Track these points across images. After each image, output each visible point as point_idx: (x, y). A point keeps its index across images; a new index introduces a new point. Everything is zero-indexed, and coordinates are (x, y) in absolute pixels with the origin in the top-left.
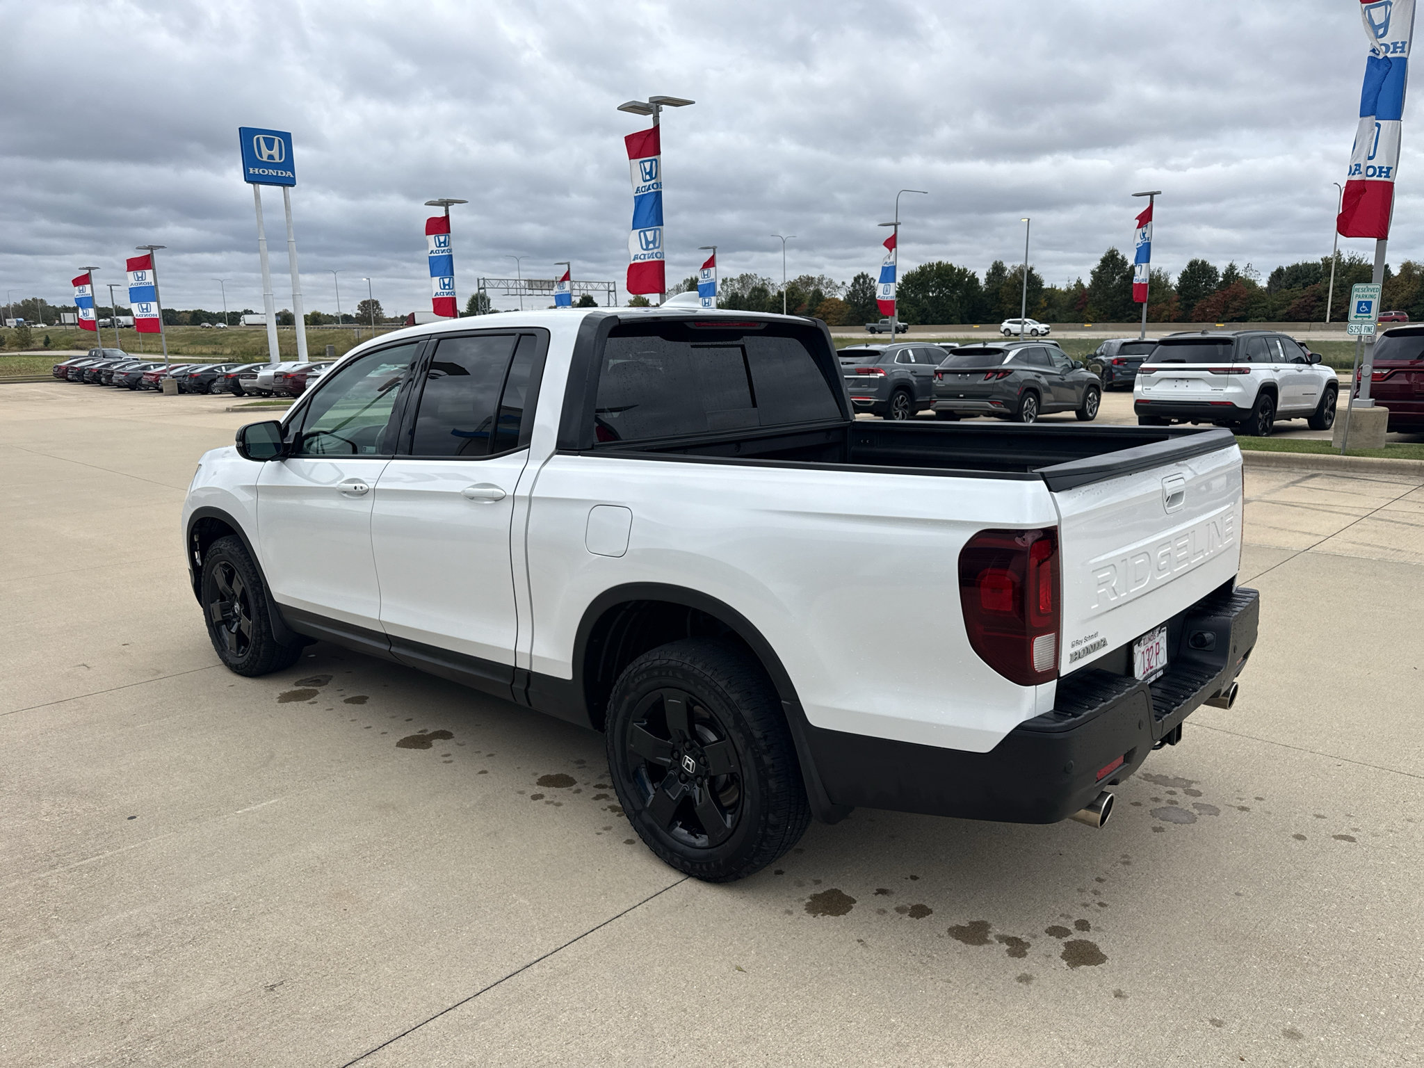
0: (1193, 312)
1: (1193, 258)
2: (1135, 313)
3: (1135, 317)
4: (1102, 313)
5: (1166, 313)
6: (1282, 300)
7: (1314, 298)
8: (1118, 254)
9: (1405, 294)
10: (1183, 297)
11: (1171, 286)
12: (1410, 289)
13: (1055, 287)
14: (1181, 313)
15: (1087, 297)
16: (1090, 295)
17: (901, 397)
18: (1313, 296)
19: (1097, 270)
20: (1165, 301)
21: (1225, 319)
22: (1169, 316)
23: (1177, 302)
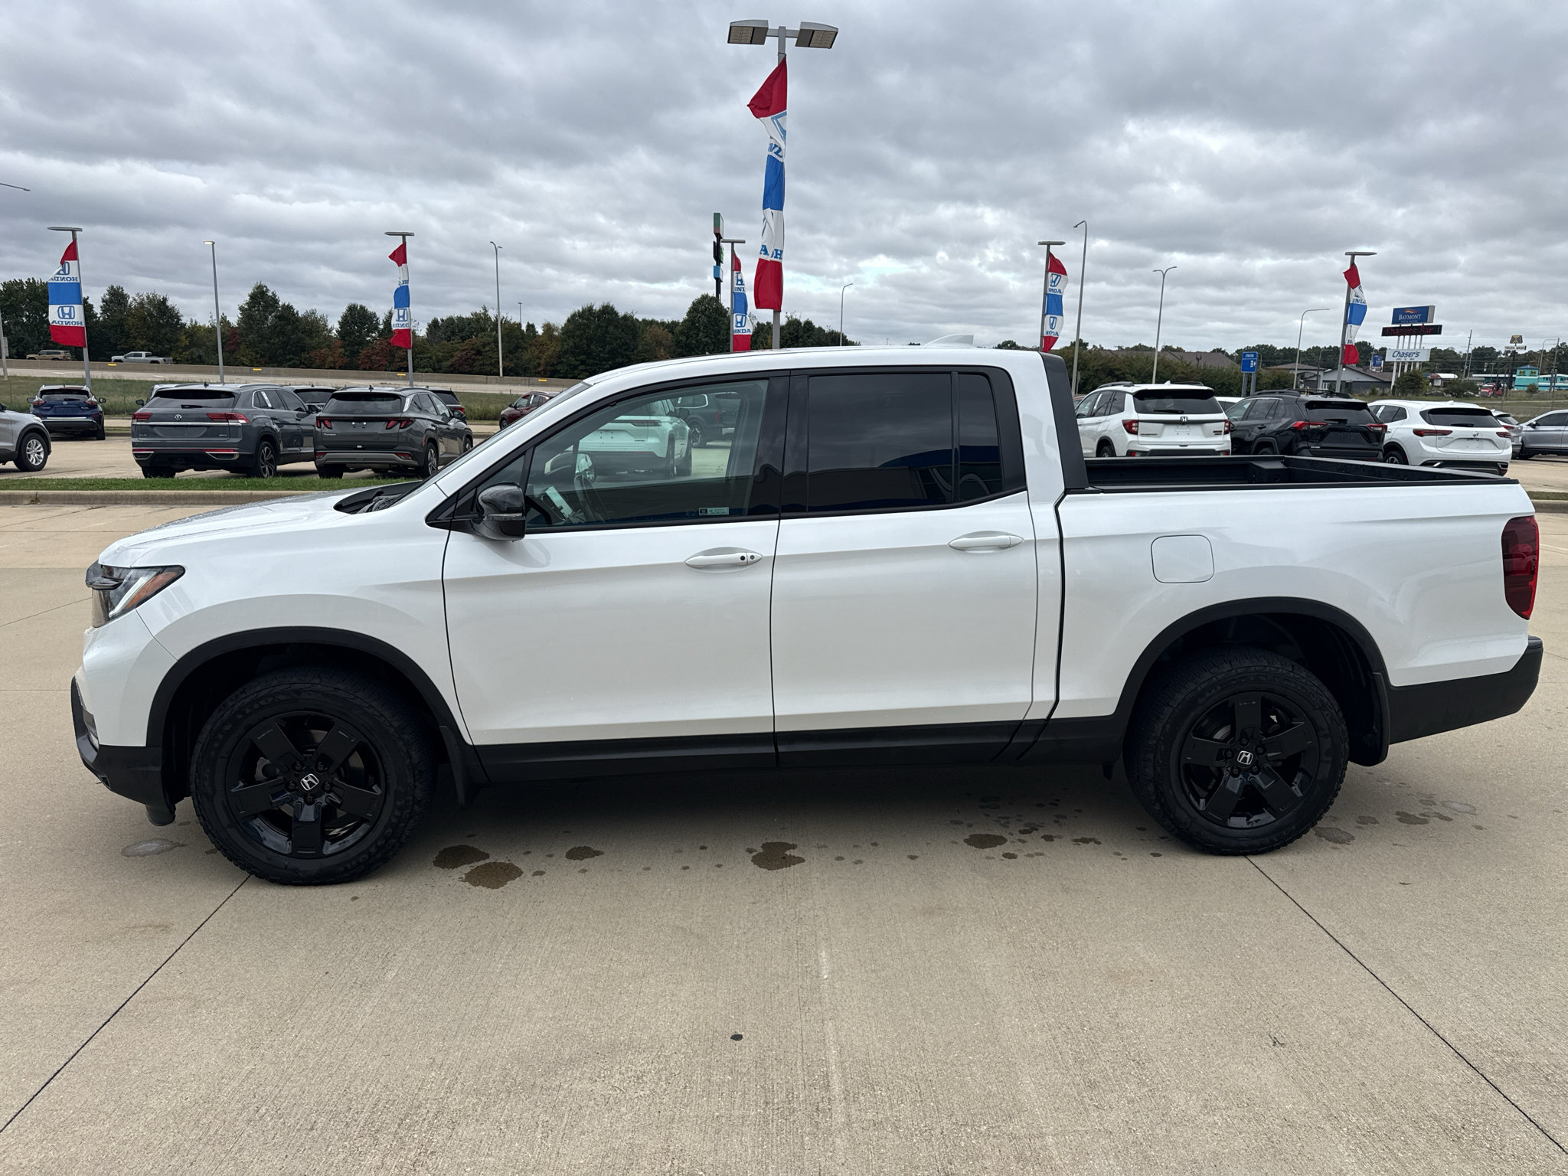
0: (359, 360)
1: (352, 302)
2: (298, 358)
3: (298, 362)
4: (259, 356)
5: (330, 359)
6: (444, 352)
7: (473, 352)
8: (267, 290)
9: (550, 352)
10: (347, 343)
11: (330, 331)
12: (553, 348)
13: (196, 323)
14: (346, 360)
15: (238, 337)
16: (241, 335)
17: (266, 449)
18: (472, 349)
19: (246, 307)
20: (328, 346)
21: (393, 369)
22: (335, 362)
23: (341, 348)
